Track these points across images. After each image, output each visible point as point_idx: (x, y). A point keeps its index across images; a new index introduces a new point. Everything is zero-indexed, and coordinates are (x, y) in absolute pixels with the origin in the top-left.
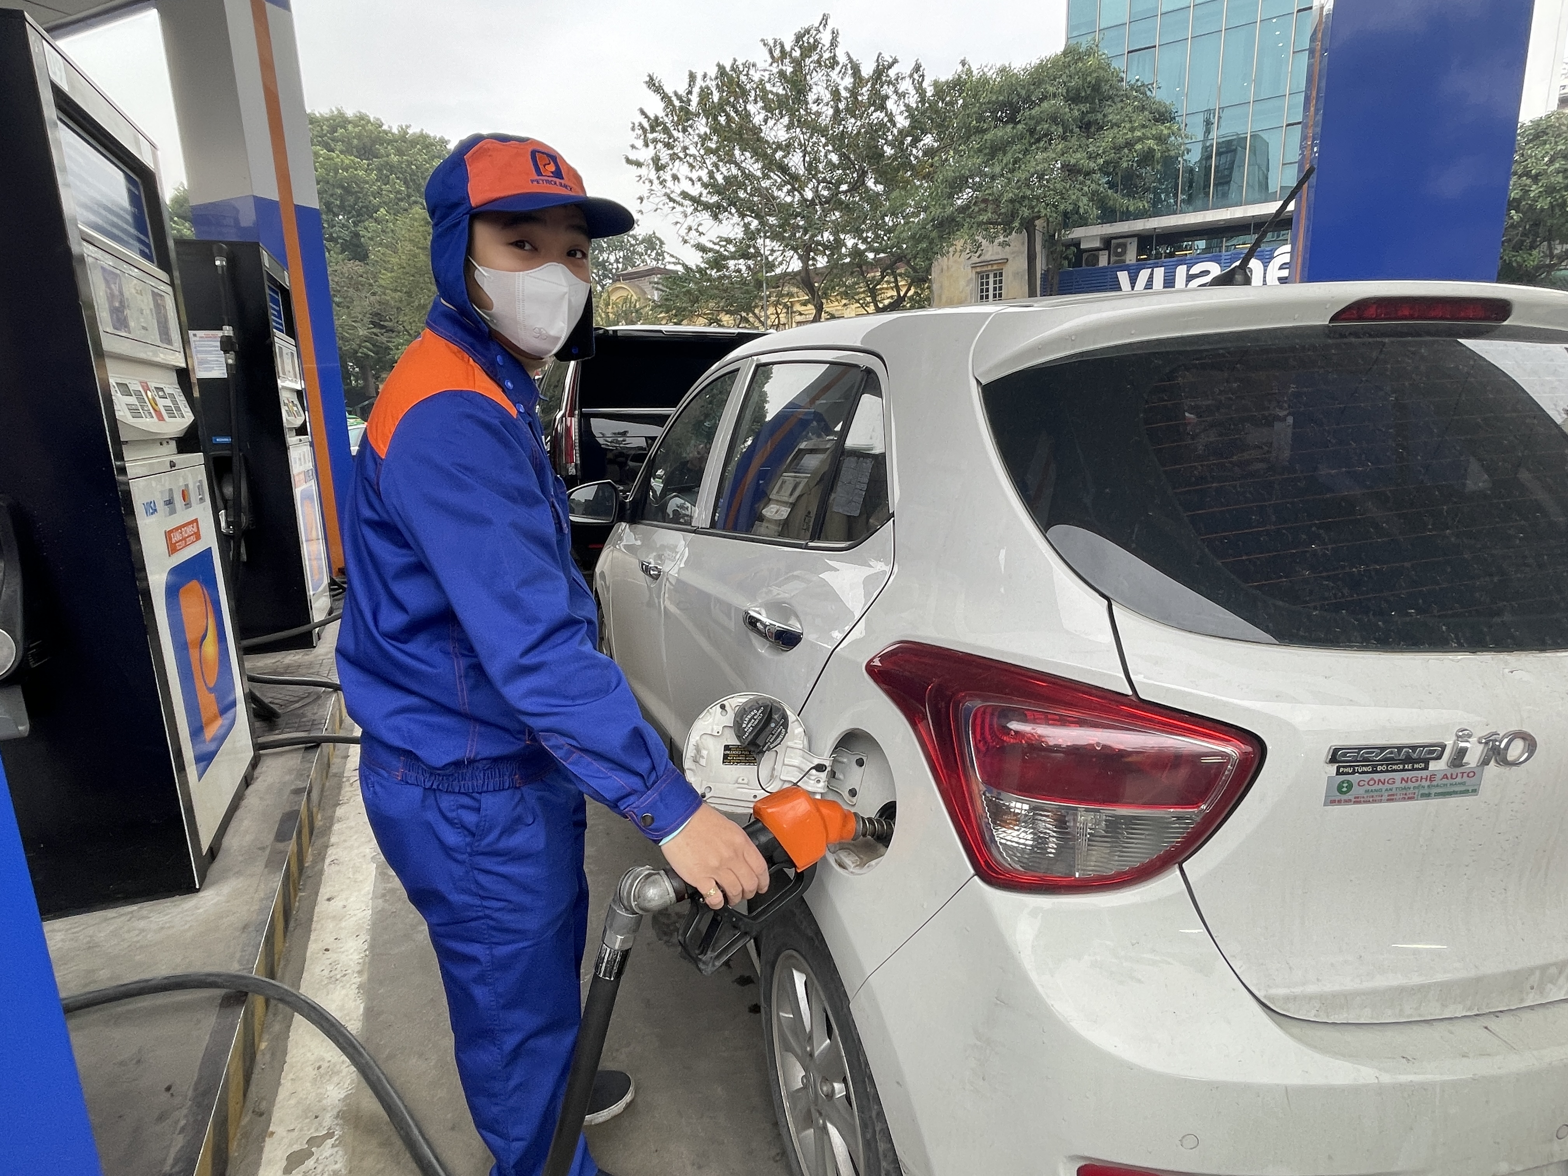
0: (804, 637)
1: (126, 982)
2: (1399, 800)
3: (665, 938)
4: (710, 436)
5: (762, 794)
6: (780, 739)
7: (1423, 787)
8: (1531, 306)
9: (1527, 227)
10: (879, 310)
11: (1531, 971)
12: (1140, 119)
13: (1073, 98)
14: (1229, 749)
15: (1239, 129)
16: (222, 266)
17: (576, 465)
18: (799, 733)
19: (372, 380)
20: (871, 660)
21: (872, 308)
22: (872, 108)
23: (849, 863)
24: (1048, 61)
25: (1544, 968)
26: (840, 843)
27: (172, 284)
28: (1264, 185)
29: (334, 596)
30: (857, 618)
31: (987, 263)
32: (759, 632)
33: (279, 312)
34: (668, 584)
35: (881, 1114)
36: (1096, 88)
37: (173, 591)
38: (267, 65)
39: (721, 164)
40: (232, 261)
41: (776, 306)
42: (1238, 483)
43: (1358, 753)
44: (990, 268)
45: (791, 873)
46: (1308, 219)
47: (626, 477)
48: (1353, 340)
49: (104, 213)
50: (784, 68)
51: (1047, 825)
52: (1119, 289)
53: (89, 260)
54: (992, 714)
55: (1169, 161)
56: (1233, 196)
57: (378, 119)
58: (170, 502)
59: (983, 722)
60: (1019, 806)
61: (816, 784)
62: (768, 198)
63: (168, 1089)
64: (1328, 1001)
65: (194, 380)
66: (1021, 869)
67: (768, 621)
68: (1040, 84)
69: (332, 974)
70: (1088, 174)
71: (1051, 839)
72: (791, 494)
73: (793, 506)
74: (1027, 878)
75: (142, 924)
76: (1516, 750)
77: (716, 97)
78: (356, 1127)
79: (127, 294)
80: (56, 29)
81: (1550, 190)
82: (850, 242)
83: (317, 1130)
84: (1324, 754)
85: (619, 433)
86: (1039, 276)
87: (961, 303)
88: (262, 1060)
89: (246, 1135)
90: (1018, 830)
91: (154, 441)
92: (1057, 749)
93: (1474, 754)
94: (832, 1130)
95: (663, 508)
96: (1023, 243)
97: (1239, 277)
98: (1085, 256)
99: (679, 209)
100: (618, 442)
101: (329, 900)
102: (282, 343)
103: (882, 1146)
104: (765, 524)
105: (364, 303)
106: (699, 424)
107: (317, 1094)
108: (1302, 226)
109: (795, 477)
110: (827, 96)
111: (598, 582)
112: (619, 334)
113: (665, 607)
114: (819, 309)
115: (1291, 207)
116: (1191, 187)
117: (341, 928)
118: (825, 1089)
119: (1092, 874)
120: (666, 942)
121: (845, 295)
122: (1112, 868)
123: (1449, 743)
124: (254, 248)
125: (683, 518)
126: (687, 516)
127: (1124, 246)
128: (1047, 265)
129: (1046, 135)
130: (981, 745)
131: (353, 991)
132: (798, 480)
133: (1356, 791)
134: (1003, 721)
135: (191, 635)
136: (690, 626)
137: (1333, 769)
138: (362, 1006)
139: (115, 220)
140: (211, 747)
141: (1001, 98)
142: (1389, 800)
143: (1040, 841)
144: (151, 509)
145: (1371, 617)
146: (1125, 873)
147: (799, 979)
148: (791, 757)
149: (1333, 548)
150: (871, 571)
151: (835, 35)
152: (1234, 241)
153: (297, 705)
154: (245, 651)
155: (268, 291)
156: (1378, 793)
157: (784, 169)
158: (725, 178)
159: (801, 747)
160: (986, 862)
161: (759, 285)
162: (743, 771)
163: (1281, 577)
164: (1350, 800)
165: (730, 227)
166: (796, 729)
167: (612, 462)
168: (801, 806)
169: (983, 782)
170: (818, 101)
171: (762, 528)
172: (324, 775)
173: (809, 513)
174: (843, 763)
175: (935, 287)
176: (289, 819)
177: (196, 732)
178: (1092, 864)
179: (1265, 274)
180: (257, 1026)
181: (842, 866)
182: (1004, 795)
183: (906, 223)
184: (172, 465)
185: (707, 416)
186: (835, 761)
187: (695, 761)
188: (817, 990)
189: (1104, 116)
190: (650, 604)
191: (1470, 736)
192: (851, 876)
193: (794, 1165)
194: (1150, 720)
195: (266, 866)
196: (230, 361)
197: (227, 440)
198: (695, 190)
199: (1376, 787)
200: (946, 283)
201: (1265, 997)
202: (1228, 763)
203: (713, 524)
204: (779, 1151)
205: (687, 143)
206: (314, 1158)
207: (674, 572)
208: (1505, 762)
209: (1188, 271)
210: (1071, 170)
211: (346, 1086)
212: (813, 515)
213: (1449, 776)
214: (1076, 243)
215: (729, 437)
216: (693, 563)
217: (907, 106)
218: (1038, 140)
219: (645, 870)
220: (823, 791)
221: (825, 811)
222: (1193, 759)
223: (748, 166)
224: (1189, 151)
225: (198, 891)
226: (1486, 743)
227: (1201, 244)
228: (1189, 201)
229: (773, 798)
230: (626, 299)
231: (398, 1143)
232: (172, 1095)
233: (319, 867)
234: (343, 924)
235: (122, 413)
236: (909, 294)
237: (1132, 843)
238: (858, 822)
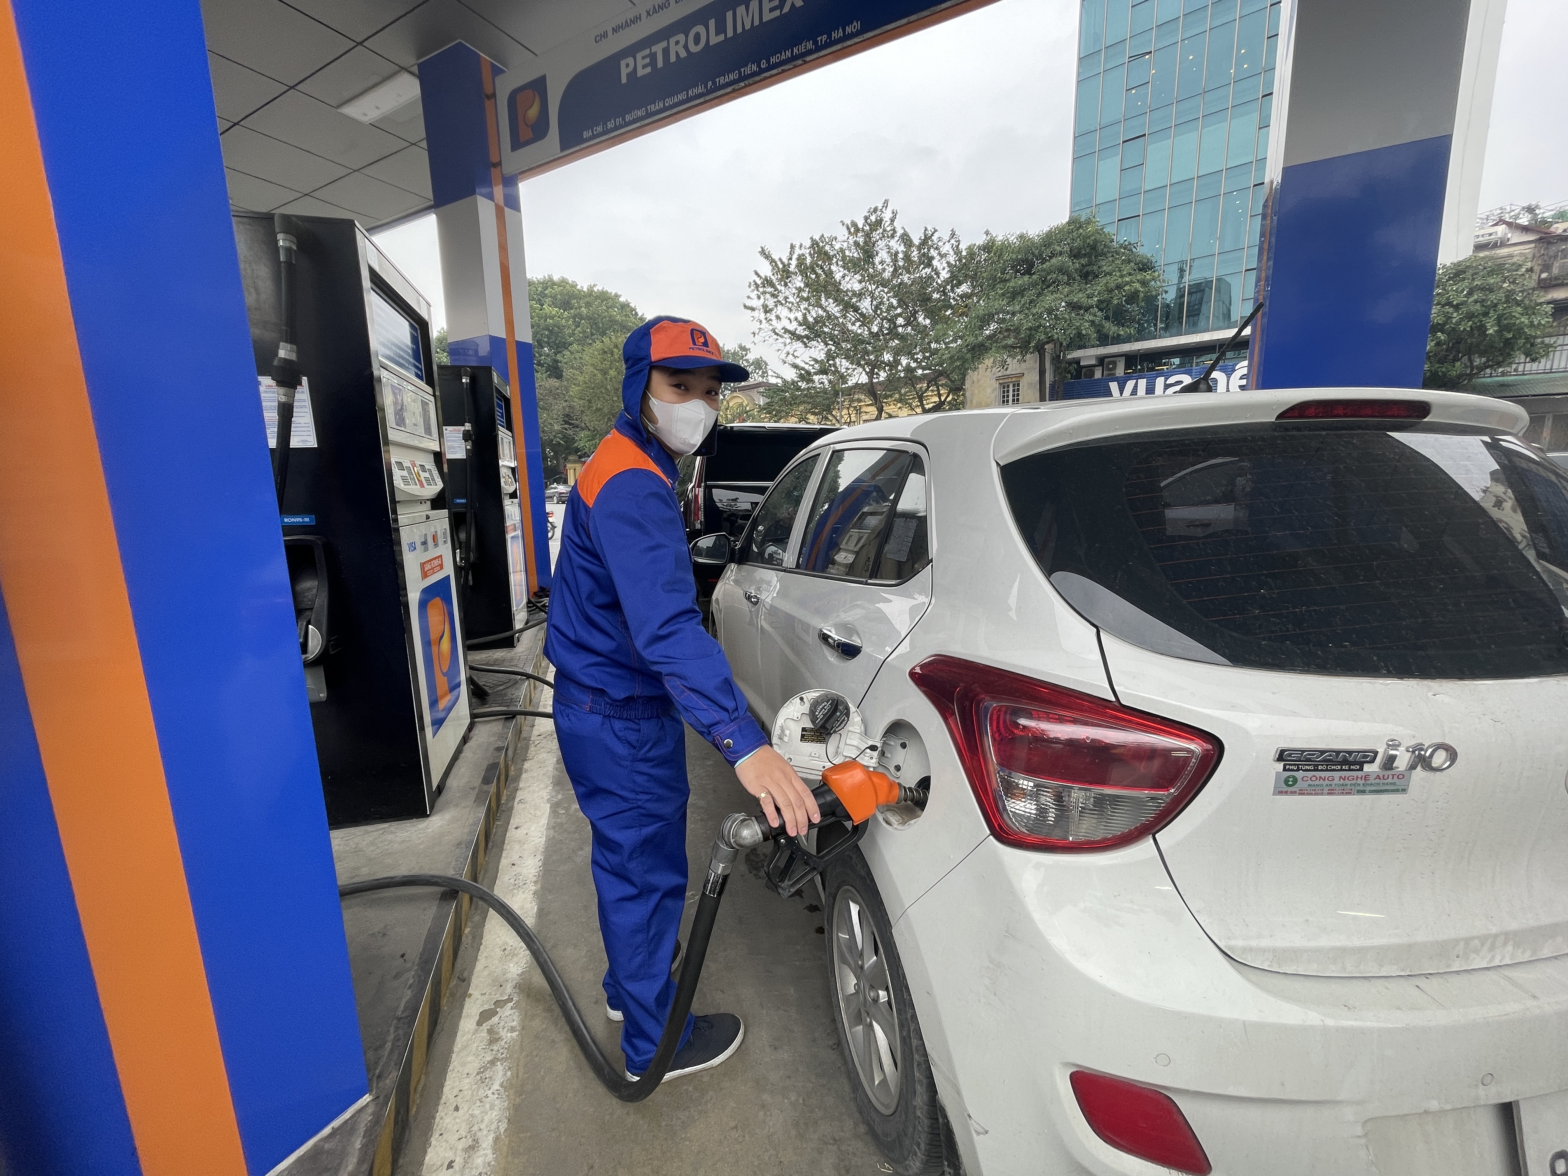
0: (863, 649)
1: (377, 878)
2: (1338, 794)
3: (755, 872)
4: (797, 502)
5: (830, 765)
6: (843, 725)
7: (1359, 785)
8: (1447, 407)
9: (1450, 345)
10: (926, 411)
11: (1457, 941)
12: (1126, 269)
13: (1075, 254)
14: (1192, 746)
15: (1206, 274)
16: (467, 383)
17: (701, 522)
18: (858, 721)
19: (562, 461)
20: (914, 668)
21: (919, 410)
22: (922, 266)
23: (894, 821)
24: (1055, 229)
25: (1467, 941)
26: (887, 806)
27: (434, 395)
28: (1227, 315)
29: (530, 611)
30: (903, 637)
31: (1008, 376)
32: (829, 644)
33: (502, 414)
34: (764, 609)
35: (914, 1017)
36: (1094, 247)
37: (423, 605)
38: (503, 248)
39: (811, 308)
40: (473, 379)
41: (848, 408)
42: (1201, 541)
43: (1302, 754)
44: (1010, 380)
45: (849, 825)
46: (1262, 340)
47: (735, 531)
48: (1295, 433)
49: (394, 348)
50: (858, 239)
51: (1047, 799)
52: (1111, 395)
53: (384, 380)
54: (1005, 712)
55: (1151, 300)
56: (1202, 324)
57: (574, 282)
58: (424, 543)
59: (998, 718)
60: (1026, 784)
61: (870, 760)
62: (844, 331)
63: (403, 956)
64: (1280, 954)
65: (444, 460)
66: (1026, 832)
67: (836, 637)
68: (1050, 245)
69: (516, 882)
70: (1087, 309)
71: (1051, 810)
72: (856, 545)
73: (857, 553)
74: (1032, 839)
75: (390, 837)
76: (1440, 758)
77: (809, 260)
78: (528, 996)
79: (405, 403)
80: (371, 230)
81: (1470, 316)
82: (904, 361)
83: (501, 995)
84: (1273, 754)
85: (732, 500)
86: (1048, 386)
87: (988, 406)
88: (466, 940)
89: (452, 995)
90: (1025, 802)
91: (416, 501)
92: (1057, 741)
93: (1403, 761)
94: (877, 1027)
95: (761, 553)
96: (1036, 362)
97: (1203, 386)
98: (1084, 370)
99: (781, 340)
100: (731, 506)
101: (516, 828)
102: (503, 434)
103: (915, 1042)
104: (836, 567)
105: (559, 407)
106: (789, 494)
107: (502, 970)
108: (1257, 347)
109: (859, 532)
110: (888, 260)
111: (714, 607)
112: (735, 429)
113: (761, 626)
114: (880, 410)
115: (1247, 331)
116: (1167, 318)
117: (525, 850)
118: (872, 994)
119: (1083, 839)
120: (755, 875)
121: (900, 400)
122: (1099, 835)
123: (1381, 751)
124: (488, 370)
125: (776, 560)
126: (780, 559)
127: (1114, 363)
128: (1054, 377)
129: (1054, 282)
130: (997, 735)
131: (529, 896)
132: (861, 535)
133: (1300, 784)
134: (1014, 718)
135: (434, 636)
136: (779, 640)
137: (1280, 766)
138: (536, 907)
139: (401, 353)
140: (441, 715)
141: (1020, 257)
142: (1329, 794)
143: (1042, 811)
144: (413, 547)
145: (1312, 647)
146: (1109, 839)
147: (854, 909)
148: (851, 739)
149: (1278, 593)
150: (914, 602)
151: (895, 214)
152: (1203, 359)
153: (501, 688)
154: (468, 648)
155: (495, 399)
156: (1319, 788)
157: (856, 309)
158: (814, 319)
159: (859, 731)
160: (999, 825)
161: (836, 394)
162: (815, 748)
163: (1235, 614)
164: (1295, 792)
165: (817, 352)
166: (855, 718)
167: (727, 519)
168: (858, 776)
169: (998, 764)
170: (882, 263)
171: (832, 570)
172: (517, 738)
173: (869, 558)
174: (890, 745)
175: (968, 394)
176: (492, 767)
177: (433, 703)
178: (1083, 831)
179: (1228, 383)
180: (463, 917)
181: (888, 823)
182: (1014, 774)
183: (947, 348)
184: (428, 517)
185: (795, 488)
186: (884, 743)
187: (781, 738)
188: (867, 918)
189: (1099, 267)
190: (751, 623)
191: (1399, 745)
192: (896, 832)
193: (847, 1052)
194: (1130, 721)
195: (475, 802)
196: (469, 447)
197: (463, 501)
198: (792, 327)
199: (1317, 782)
200: (976, 391)
201: (1226, 946)
202: (1192, 757)
203: (798, 566)
204: (836, 1042)
205: (787, 293)
206: (498, 1016)
207: (769, 600)
208: (1430, 768)
209: (1165, 381)
210: (1074, 307)
211: (522, 965)
212: (872, 560)
213: (1381, 777)
214: (1077, 361)
215: (811, 503)
216: (783, 593)
217: (948, 263)
218: (1048, 286)
219: (741, 816)
220: (874, 766)
221: (875, 780)
222: (1165, 753)
223: (830, 310)
224: (1166, 292)
225: (428, 816)
226: (1413, 752)
227: (1177, 361)
228: (1166, 328)
229: (836, 768)
230: (741, 405)
231: (557, 1010)
232: (405, 960)
233: (510, 805)
234: (526, 846)
235: (398, 482)
236: (948, 400)
237: (1114, 816)
238: (900, 790)
